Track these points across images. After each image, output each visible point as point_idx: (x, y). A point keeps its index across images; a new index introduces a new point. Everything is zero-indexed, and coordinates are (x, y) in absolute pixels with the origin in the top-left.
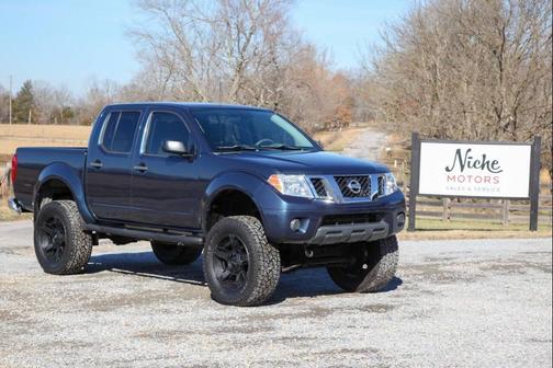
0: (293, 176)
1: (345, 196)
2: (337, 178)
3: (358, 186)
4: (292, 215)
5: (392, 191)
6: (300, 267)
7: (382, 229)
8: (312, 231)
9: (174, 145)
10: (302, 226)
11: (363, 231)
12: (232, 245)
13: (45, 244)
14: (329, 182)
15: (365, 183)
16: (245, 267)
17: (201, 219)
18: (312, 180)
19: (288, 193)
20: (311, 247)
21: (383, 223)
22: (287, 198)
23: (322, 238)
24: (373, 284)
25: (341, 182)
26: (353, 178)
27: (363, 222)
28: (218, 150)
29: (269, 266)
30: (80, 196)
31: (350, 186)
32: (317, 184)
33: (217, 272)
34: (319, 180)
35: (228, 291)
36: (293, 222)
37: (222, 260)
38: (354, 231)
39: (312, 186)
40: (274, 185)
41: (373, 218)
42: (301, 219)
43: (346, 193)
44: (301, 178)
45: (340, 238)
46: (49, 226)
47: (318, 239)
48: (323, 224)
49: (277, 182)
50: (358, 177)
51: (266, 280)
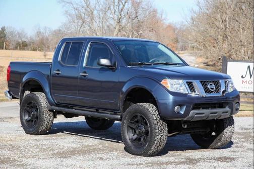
0: (176, 80)
1: (206, 92)
2: (201, 82)
3: (213, 86)
4: (176, 103)
5: (232, 90)
6: (178, 134)
7: (227, 112)
8: (187, 113)
9: (104, 62)
10: (181, 110)
11: (216, 113)
12: (139, 120)
13: (26, 117)
14: (197, 84)
15: (217, 84)
16: (147, 133)
17: (120, 104)
18: (187, 82)
19: (173, 90)
20: (185, 122)
21: (227, 109)
22: (173, 93)
23: (193, 117)
24: (219, 144)
25: (204, 84)
26: (210, 82)
27: (215, 108)
28: (130, 65)
29: (161, 134)
30: (47, 90)
31: (209, 86)
32: (190, 85)
33: (129, 136)
34: (191, 83)
35: (136, 147)
36: (176, 108)
37: (132, 128)
38: (211, 113)
39: (187, 86)
40: (164, 85)
41: (221, 106)
42: (181, 105)
43: (207, 90)
44: (181, 81)
45: (203, 117)
46: (29, 107)
47: (190, 117)
48: (193, 109)
49: (167, 83)
50: (213, 81)
51: (160, 141)
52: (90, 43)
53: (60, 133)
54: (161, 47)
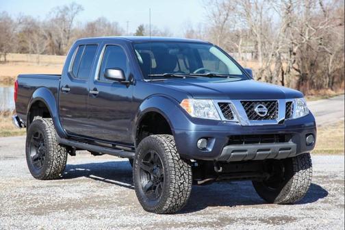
0: (204, 101)
1: (250, 119)
2: (244, 103)
3: (265, 110)
4: (199, 136)
5: (302, 115)
6: (214, 181)
7: (290, 149)
8: (217, 150)
10: (208, 145)
11: (269, 150)
12: (152, 160)
13: (33, 154)
14: (237, 107)
15: (272, 108)
16: (162, 179)
17: (133, 138)
18: (219, 104)
20: (220, 164)
21: (291, 143)
22: (197, 121)
23: (228, 156)
24: (288, 197)
25: (248, 106)
26: (261, 102)
27: (272, 141)
28: (149, 78)
31: (256, 110)
32: (224, 108)
33: (144, 182)
34: (226, 104)
36: (200, 142)
37: (147, 172)
38: (259, 150)
39: (220, 111)
40: (185, 108)
41: (282, 139)
42: (208, 138)
43: (252, 115)
44: (210, 102)
45: (246, 155)
46: (36, 139)
47: (223, 157)
48: (230, 143)
49: (187, 106)
50: (266, 102)
51: (178, 191)
52: (105, 47)
53: (84, 177)
54: (213, 50)
